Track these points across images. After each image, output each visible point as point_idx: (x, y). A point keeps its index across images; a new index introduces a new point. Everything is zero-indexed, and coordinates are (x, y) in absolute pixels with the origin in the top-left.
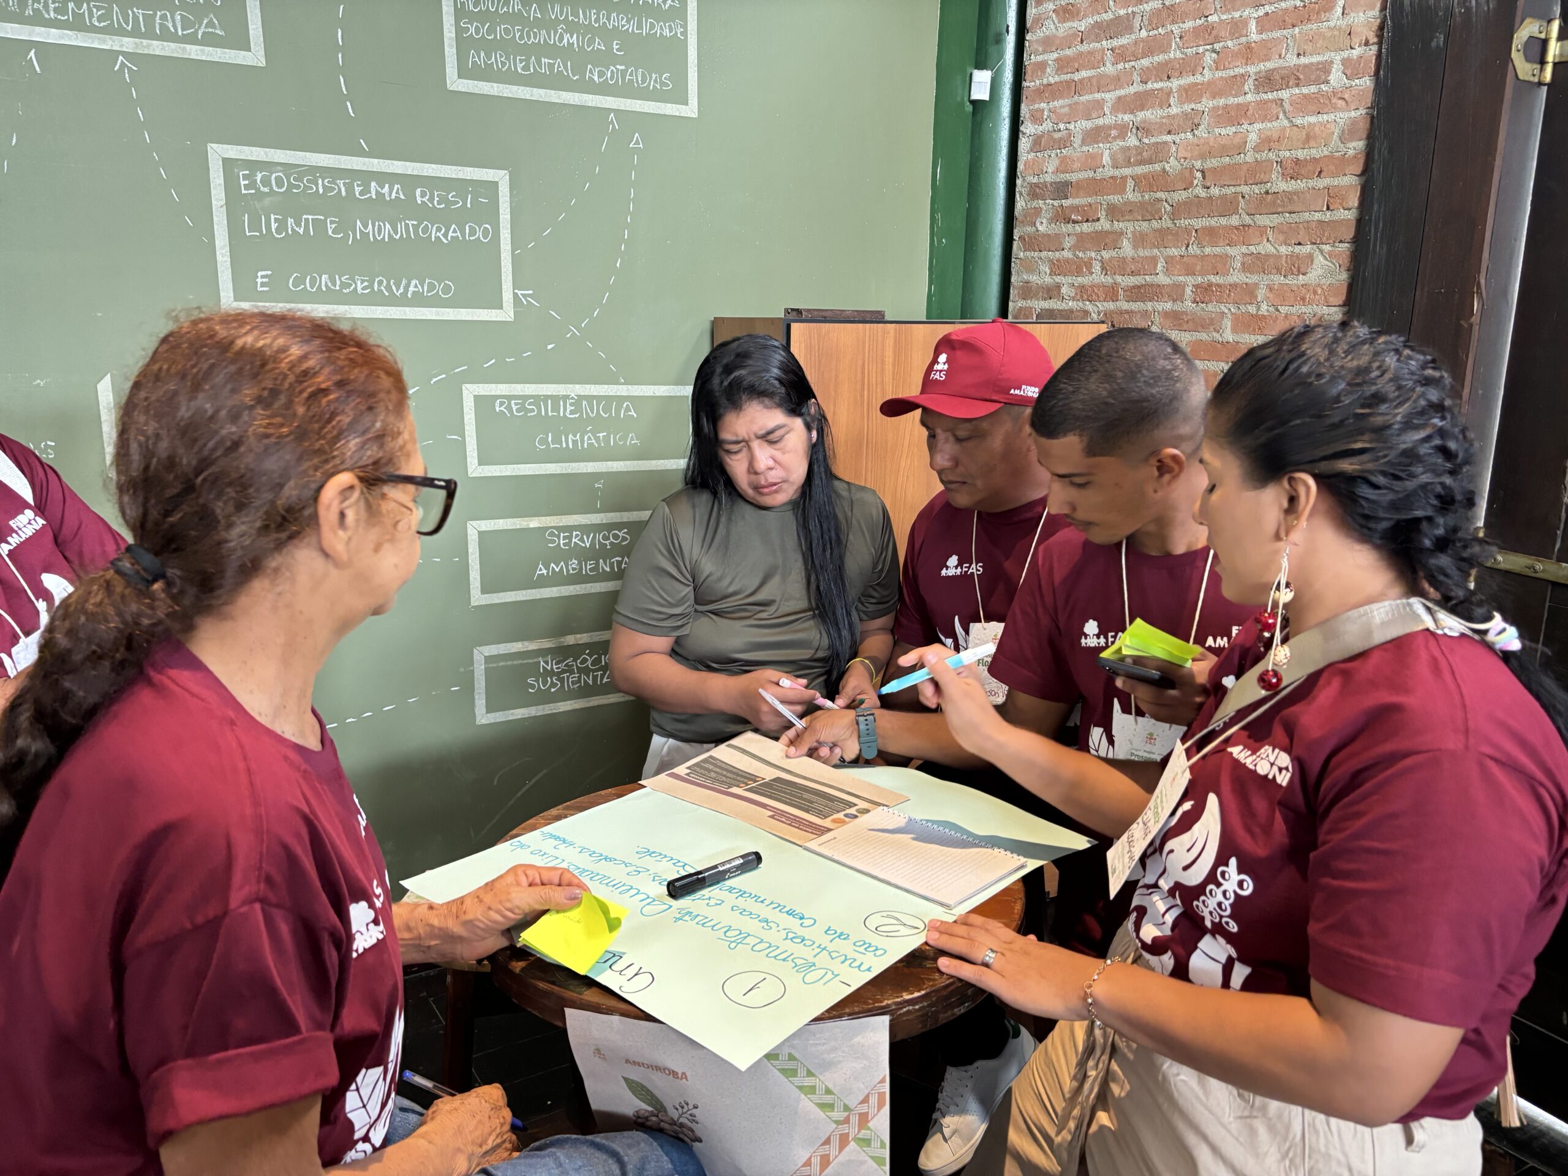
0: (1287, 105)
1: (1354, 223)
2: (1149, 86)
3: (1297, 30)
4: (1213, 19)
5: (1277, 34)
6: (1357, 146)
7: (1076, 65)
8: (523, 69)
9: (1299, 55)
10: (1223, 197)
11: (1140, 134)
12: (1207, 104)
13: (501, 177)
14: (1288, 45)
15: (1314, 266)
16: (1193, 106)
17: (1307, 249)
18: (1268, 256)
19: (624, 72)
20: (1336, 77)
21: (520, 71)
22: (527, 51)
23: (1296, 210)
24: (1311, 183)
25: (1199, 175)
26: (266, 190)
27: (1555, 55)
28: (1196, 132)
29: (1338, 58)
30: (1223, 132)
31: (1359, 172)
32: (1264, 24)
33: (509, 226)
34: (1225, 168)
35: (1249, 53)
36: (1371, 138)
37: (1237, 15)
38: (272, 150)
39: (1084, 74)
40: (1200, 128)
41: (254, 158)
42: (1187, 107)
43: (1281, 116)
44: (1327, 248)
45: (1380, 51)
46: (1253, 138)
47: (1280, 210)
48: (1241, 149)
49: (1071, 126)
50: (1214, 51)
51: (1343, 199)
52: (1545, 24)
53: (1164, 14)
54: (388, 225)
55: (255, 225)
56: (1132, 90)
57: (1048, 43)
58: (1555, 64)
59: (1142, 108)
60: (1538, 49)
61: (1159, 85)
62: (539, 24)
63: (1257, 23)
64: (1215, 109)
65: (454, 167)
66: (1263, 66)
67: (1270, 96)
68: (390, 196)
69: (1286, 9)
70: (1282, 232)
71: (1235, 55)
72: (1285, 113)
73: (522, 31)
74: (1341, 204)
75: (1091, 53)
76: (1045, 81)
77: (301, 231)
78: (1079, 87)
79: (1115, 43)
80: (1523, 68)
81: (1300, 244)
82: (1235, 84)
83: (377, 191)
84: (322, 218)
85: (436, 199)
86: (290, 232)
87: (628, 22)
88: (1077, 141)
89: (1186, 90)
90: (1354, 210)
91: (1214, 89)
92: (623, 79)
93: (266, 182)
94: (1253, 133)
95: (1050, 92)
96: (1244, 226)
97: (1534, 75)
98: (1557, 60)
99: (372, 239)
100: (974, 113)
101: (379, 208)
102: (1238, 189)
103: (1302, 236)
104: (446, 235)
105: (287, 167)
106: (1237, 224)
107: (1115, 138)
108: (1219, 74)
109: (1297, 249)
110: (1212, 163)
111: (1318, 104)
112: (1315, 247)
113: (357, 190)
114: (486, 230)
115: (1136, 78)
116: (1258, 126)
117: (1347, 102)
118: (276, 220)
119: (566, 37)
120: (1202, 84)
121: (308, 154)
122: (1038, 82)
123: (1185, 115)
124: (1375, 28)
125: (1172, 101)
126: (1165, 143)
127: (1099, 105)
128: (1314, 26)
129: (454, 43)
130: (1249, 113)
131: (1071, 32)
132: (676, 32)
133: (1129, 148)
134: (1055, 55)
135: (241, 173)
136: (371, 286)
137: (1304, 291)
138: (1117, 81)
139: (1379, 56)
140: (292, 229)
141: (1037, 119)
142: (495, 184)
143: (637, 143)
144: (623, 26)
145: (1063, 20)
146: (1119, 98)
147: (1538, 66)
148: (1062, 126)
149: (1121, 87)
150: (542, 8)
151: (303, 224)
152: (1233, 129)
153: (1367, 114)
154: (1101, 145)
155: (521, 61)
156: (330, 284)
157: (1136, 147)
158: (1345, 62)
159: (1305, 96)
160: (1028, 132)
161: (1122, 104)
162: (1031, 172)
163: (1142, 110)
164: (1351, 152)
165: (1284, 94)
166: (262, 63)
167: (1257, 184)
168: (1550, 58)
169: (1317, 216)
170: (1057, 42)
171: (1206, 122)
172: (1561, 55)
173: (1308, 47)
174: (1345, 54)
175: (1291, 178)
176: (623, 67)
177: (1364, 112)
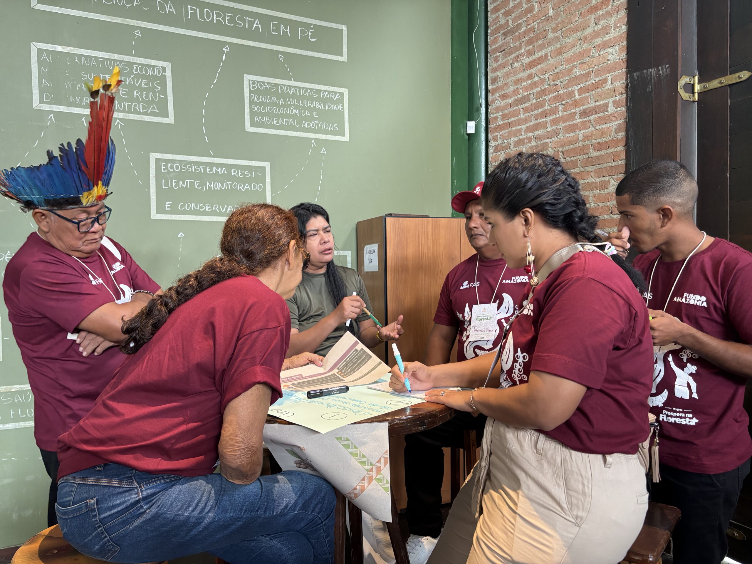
0: (593, 122)
1: (624, 165)
2: (539, 121)
3: (594, 92)
4: (561, 92)
5: (586, 95)
6: (622, 134)
7: (509, 116)
8: (277, 123)
9: (595, 102)
10: (572, 161)
11: (536, 140)
12: (561, 125)
13: (267, 165)
14: (591, 98)
15: (611, 185)
16: (556, 127)
17: (607, 178)
18: (592, 183)
19: (318, 124)
20: (611, 108)
21: (275, 124)
22: (278, 116)
23: (601, 163)
24: (606, 152)
25: (561, 154)
26: (172, 170)
27: (698, 90)
28: (558, 137)
29: (611, 101)
30: (569, 135)
31: (624, 145)
32: (581, 91)
33: (270, 184)
34: (571, 150)
35: (576, 103)
36: (627, 131)
37: (570, 89)
38: (175, 155)
39: (513, 119)
40: (560, 135)
41: (168, 158)
42: (554, 127)
43: (591, 126)
44: (615, 177)
45: (627, 96)
46: (581, 136)
47: (595, 164)
48: (577, 141)
49: (509, 141)
50: (562, 104)
51: (619, 156)
52: (692, 78)
53: (542, 93)
54: (219, 184)
55: (167, 184)
56: (532, 123)
57: (498, 109)
58: (699, 93)
59: (537, 130)
60: (690, 88)
61: (543, 120)
62: (283, 106)
63: (578, 92)
64: (565, 127)
65: (248, 161)
66: (582, 108)
67: (586, 119)
68: (221, 172)
69: (589, 85)
70: (596, 172)
71: (571, 105)
72: (592, 125)
73: (276, 109)
74: (618, 158)
75: (515, 111)
76: (498, 124)
77: (185, 186)
78: (511, 125)
79: (524, 106)
80: (685, 95)
81: (604, 177)
82: (572, 116)
83: (216, 170)
84: (193, 181)
85: (240, 173)
86: (180, 187)
87: (320, 105)
88: (512, 146)
89: (552, 121)
90: (624, 161)
91: (563, 119)
92: (318, 126)
93: (172, 167)
94: (581, 134)
95: (499, 128)
96: (581, 172)
97: (690, 98)
98: (699, 92)
99: (213, 189)
100: (469, 139)
101: (216, 177)
102: (577, 157)
103: (605, 173)
104: (243, 188)
105: (180, 162)
106: (578, 171)
107: (527, 143)
108: (565, 113)
109: (603, 179)
110: (566, 148)
111: (605, 120)
112: (610, 177)
113: (208, 170)
114: (260, 186)
115: (533, 118)
116: (582, 131)
117: (616, 118)
118: (175, 182)
119: (294, 111)
120: (559, 118)
121: (189, 157)
122: (495, 125)
123: (554, 131)
124: (624, 87)
125: (548, 126)
126: (547, 142)
127: (519, 131)
128: (600, 90)
129: (249, 114)
130: (578, 127)
131: (506, 104)
132: (339, 108)
133: (532, 146)
134: (500, 114)
135: (162, 164)
136: (212, 208)
137: (608, 196)
138: (526, 120)
139: (627, 98)
140: (181, 186)
141: (495, 139)
142: (264, 168)
143: (324, 151)
144: (317, 106)
145: (503, 100)
146: (527, 127)
147: (692, 95)
148: (505, 141)
149: (528, 123)
150: (285, 100)
151: (185, 183)
152: (573, 134)
153: (625, 121)
154: (522, 147)
155: (276, 120)
156: (195, 207)
157: (536, 146)
158: (614, 102)
159: (599, 117)
160: (492, 145)
161: (528, 130)
162: (494, 161)
163: (537, 131)
164: (620, 137)
165: (591, 118)
166: (173, 122)
167: (584, 155)
168: (696, 91)
169: (610, 164)
170: (501, 108)
171: (562, 133)
172: (701, 90)
173: (599, 98)
174: (614, 99)
175: (598, 150)
176: (318, 122)
177: (623, 121)
